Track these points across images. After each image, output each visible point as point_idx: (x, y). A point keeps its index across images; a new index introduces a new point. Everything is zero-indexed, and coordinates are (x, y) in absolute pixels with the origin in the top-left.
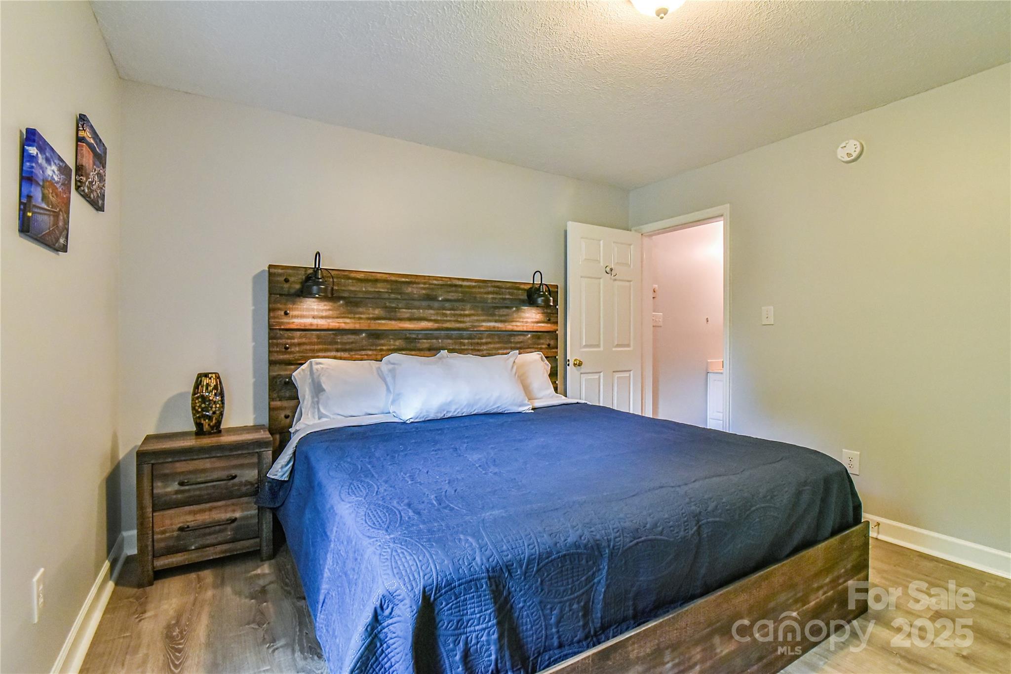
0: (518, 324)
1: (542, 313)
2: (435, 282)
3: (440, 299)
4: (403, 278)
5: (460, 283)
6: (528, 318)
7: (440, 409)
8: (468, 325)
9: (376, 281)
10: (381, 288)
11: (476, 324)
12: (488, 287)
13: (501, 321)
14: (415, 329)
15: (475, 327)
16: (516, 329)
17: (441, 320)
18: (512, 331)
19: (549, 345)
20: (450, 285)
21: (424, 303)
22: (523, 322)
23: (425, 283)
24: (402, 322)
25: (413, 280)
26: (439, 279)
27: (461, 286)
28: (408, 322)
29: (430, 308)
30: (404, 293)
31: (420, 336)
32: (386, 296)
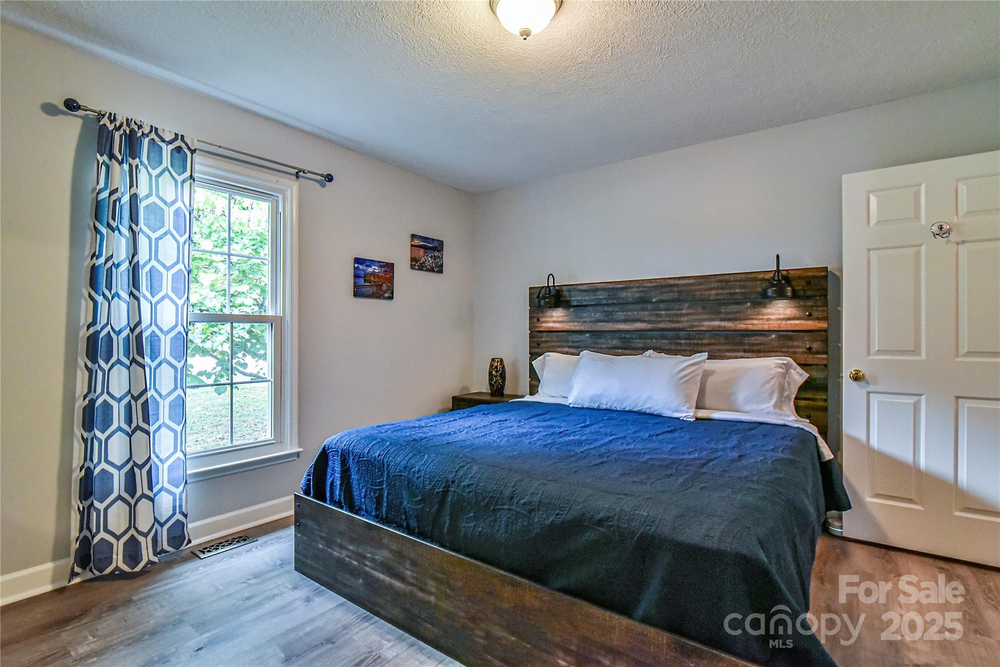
0: (755, 322)
1: (796, 307)
2: (648, 284)
3: (654, 300)
4: (618, 284)
5: (676, 282)
6: (770, 314)
7: (593, 399)
8: (685, 324)
9: (597, 290)
10: (601, 296)
11: (696, 324)
12: (710, 282)
13: (729, 320)
14: (630, 329)
15: (694, 326)
16: (750, 327)
17: (655, 321)
18: (746, 330)
19: (810, 349)
20: (664, 285)
21: (639, 306)
22: (762, 319)
23: (638, 287)
24: (618, 324)
25: (627, 285)
26: (652, 281)
27: (677, 285)
28: (623, 324)
29: (643, 309)
30: (619, 298)
31: (634, 336)
32: (605, 302)
